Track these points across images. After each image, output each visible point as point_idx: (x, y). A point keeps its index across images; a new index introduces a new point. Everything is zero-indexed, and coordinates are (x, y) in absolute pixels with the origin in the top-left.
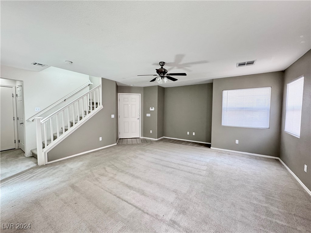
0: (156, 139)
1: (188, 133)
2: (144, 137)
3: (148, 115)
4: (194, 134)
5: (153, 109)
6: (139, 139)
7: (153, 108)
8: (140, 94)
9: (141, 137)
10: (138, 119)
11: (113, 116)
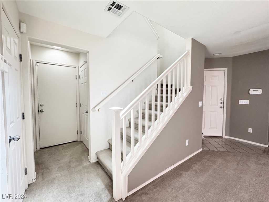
2: (230, 136)
3: (244, 102)
7: (260, 90)
8: (226, 69)
9: (224, 137)
10: (221, 108)
11: (200, 104)
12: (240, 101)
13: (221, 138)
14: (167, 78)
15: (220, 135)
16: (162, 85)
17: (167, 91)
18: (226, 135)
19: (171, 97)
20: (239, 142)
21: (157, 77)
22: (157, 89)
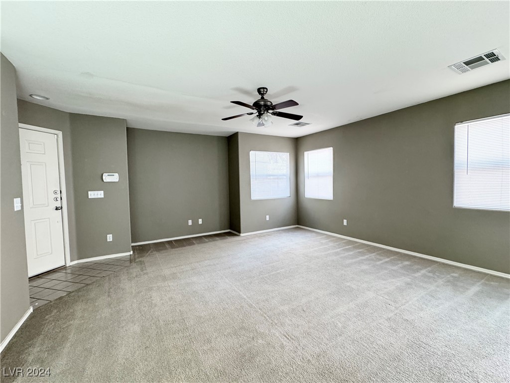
0: (130, 251)
1: (190, 223)
2: (80, 258)
3: (96, 195)
4: (200, 221)
7: (116, 175)
8: (60, 134)
9: (69, 264)
10: (57, 209)
11: (17, 204)
12: (90, 193)
13: (64, 267)
15: (61, 263)
18: (71, 261)
20: (96, 263)
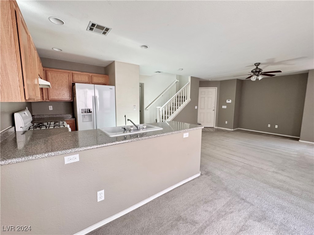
0: (232, 129)
1: (269, 126)
2: (218, 127)
3: (224, 107)
4: (276, 127)
5: (230, 102)
6: (213, 129)
7: (231, 100)
9: (215, 127)
10: (213, 110)
11: (196, 107)
12: (223, 106)
13: (213, 128)
14: (180, 93)
15: (212, 126)
16: (178, 97)
17: (180, 100)
18: (216, 126)
19: (180, 104)
21: (176, 93)
22: (176, 100)
